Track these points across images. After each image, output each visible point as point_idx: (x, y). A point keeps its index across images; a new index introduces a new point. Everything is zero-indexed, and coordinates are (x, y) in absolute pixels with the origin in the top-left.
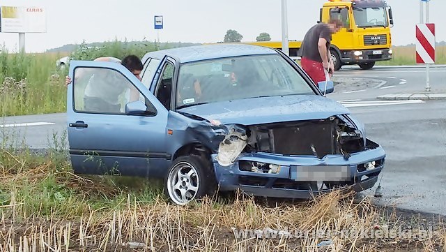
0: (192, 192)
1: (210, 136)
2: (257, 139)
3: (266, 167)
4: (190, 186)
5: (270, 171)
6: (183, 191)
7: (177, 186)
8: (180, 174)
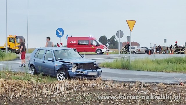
0: (63, 78)
1: (67, 66)
2: (80, 66)
3: (82, 72)
4: (63, 77)
5: (83, 73)
6: (61, 78)
7: (60, 77)
8: (60, 74)
